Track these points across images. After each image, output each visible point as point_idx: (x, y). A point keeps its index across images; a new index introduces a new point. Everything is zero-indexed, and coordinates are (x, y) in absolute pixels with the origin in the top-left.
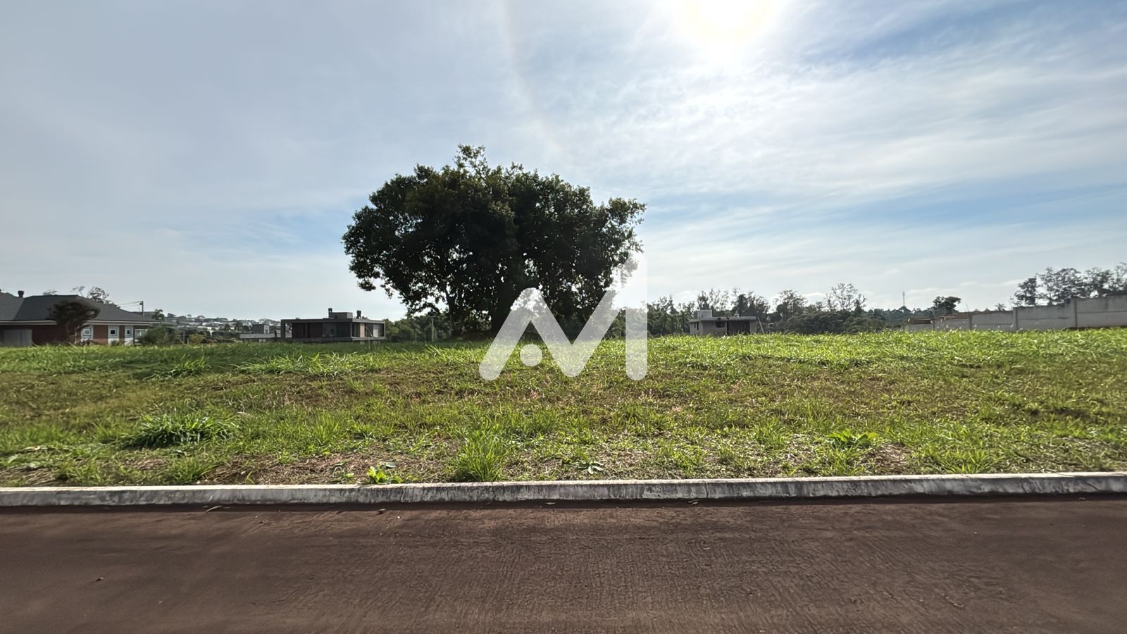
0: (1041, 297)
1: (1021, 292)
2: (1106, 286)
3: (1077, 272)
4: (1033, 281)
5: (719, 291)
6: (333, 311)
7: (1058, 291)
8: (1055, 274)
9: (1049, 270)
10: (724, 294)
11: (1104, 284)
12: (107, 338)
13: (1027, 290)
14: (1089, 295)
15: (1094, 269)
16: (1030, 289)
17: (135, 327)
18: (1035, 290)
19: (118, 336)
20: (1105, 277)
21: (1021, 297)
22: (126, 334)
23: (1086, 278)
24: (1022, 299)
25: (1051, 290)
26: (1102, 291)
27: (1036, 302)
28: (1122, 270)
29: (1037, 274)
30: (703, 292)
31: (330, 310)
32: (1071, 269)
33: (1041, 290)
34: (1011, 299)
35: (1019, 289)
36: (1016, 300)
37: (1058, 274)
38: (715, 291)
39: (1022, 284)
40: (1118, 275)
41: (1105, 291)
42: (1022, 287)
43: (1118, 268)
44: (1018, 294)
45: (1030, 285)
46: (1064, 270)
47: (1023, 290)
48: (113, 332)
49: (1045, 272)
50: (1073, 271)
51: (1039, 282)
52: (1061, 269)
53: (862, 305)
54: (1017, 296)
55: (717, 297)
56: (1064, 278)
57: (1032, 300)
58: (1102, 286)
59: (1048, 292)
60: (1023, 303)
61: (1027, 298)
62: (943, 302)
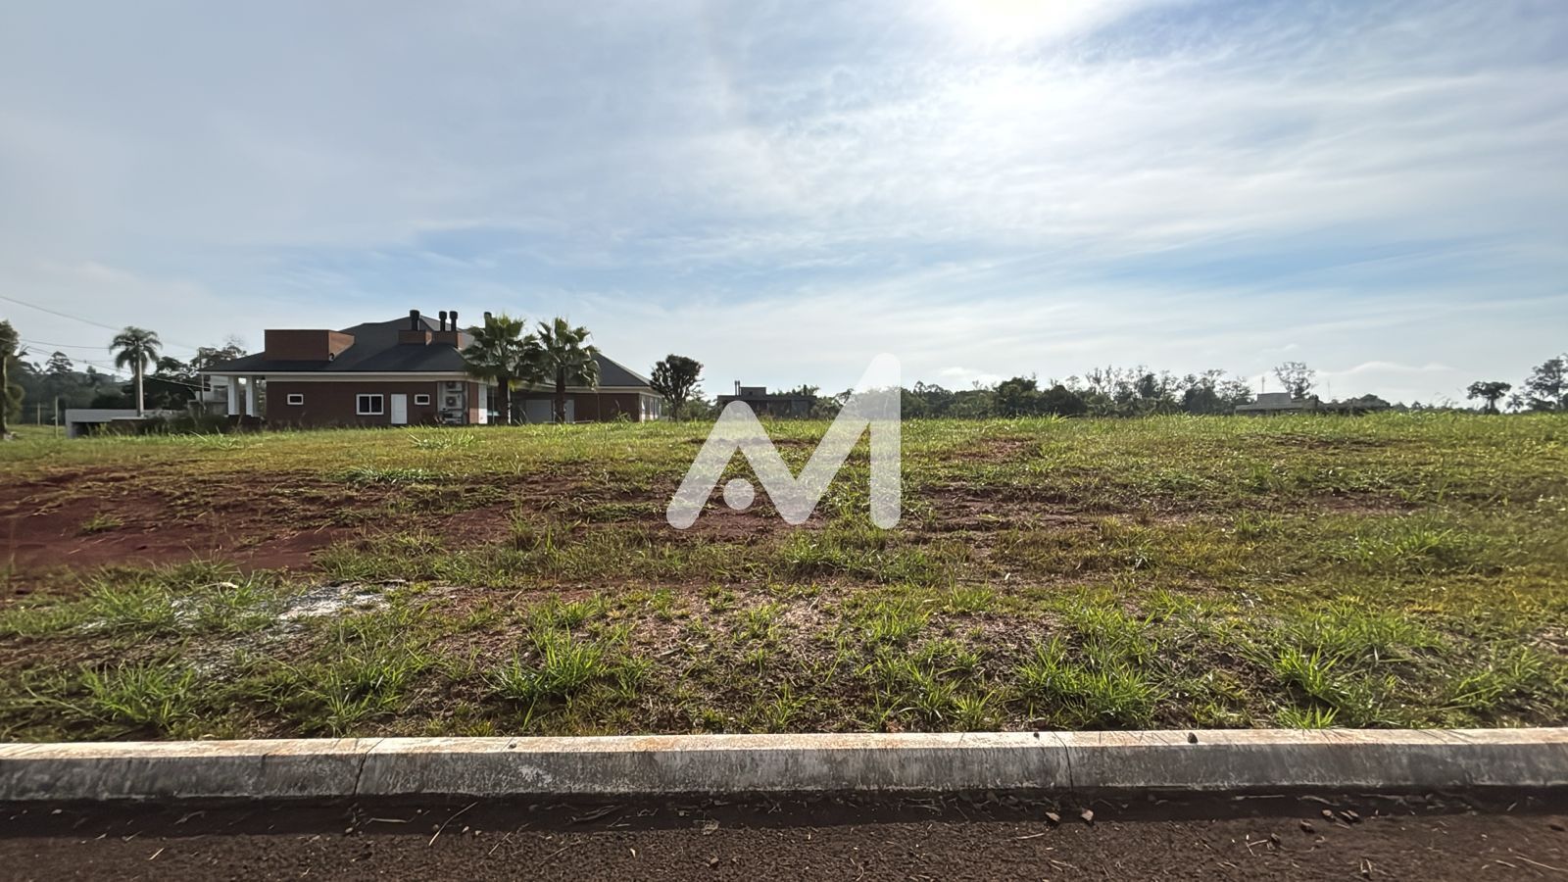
5: (1120, 369)
10: (1128, 373)
21: (1538, 386)
30: (1097, 369)
34: (1521, 388)
38: (1114, 369)
39: (1541, 366)
44: (1531, 380)
60: (1537, 395)
61: (1547, 388)
62: (1483, 388)
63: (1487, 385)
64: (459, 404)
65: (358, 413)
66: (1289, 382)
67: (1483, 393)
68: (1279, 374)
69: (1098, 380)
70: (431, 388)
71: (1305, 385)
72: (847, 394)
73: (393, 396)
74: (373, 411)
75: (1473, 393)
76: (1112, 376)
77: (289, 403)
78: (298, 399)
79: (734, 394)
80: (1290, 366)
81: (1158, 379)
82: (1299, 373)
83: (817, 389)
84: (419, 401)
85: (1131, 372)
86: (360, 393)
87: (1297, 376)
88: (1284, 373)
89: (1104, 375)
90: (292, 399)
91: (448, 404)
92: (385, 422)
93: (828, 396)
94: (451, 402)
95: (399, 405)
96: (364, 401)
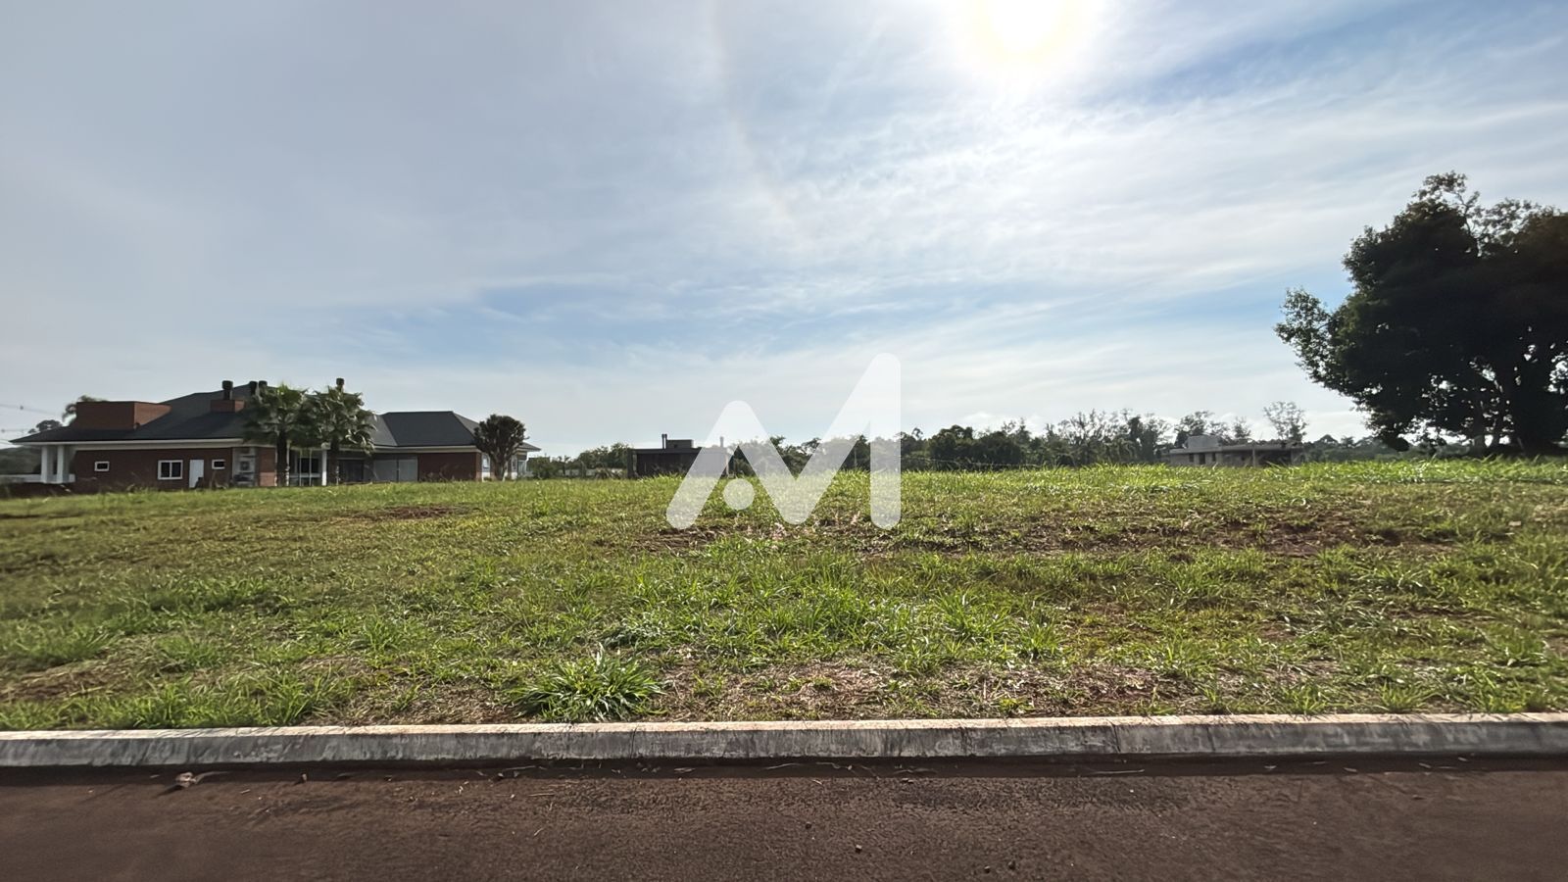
5: (1104, 413)
6: (668, 438)
10: (1112, 416)
30: (1080, 414)
31: (664, 436)
38: (1098, 413)
53: (1301, 432)
55: (1100, 420)
64: (252, 468)
65: (159, 478)
66: (1280, 423)
68: (1269, 415)
69: (1082, 425)
70: (227, 453)
71: (1300, 424)
72: (814, 444)
73: (192, 462)
74: (173, 476)
76: (1096, 420)
77: (96, 469)
78: (105, 466)
79: (661, 447)
80: (1279, 406)
81: (1144, 421)
82: (1289, 413)
83: (782, 439)
84: (215, 466)
85: (1115, 415)
86: (161, 459)
87: (1286, 416)
88: (1274, 414)
89: (1088, 419)
90: (100, 466)
91: (243, 468)
92: (184, 485)
93: (795, 445)
94: (245, 466)
95: (197, 469)
96: (165, 467)
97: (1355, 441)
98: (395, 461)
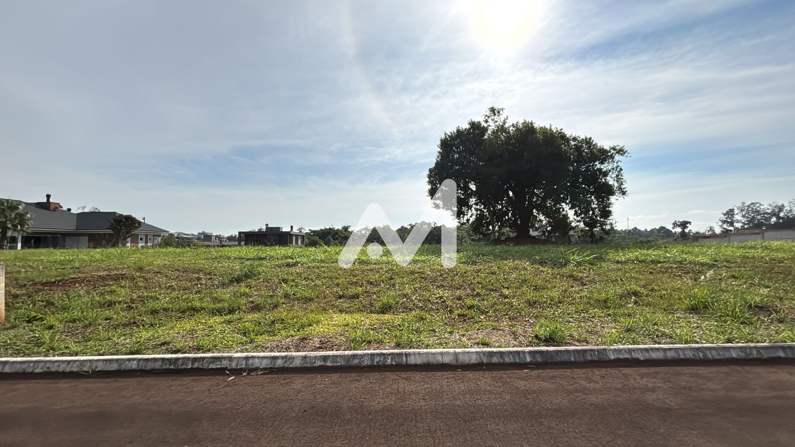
0: (738, 222)
1: (724, 218)
2: (782, 215)
3: (761, 205)
4: (732, 210)
6: (269, 226)
7: (748, 218)
8: (746, 206)
9: (743, 203)
11: (780, 213)
12: (138, 243)
13: (728, 217)
14: (770, 220)
15: (773, 203)
16: (730, 216)
17: (154, 236)
18: (733, 217)
19: (144, 242)
20: (781, 209)
21: (724, 222)
22: (149, 241)
23: (768, 209)
24: (725, 223)
25: (745, 217)
26: (778, 218)
27: (734, 225)
28: (793, 204)
29: (735, 206)
31: (267, 225)
32: (758, 203)
33: (738, 217)
34: (717, 223)
35: (722, 216)
36: (720, 223)
37: (749, 206)
39: (725, 212)
40: (790, 208)
41: (781, 218)
42: (725, 214)
43: (791, 202)
44: (721, 219)
45: (730, 213)
46: (753, 203)
47: (724, 217)
48: (141, 239)
49: (740, 205)
50: (758, 204)
51: (736, 211)
52: (750, 203)
54: (721, 221)
56: (753, 209)
57: (732, 224)
58: (779, 214)
59: (742, 218)
60: (725, 226)
61: (728, 222)
62: (679, 224)
63: (681, 222)
67: (679, 226)
75: (675, 226)
79: (265, 230)
97: (648, 230)
98: (78, 237)
